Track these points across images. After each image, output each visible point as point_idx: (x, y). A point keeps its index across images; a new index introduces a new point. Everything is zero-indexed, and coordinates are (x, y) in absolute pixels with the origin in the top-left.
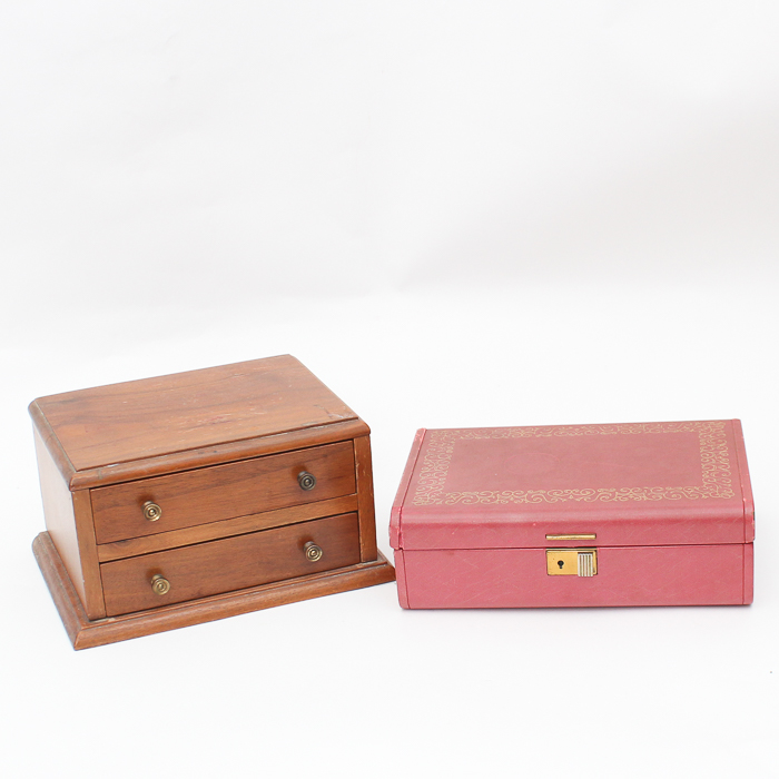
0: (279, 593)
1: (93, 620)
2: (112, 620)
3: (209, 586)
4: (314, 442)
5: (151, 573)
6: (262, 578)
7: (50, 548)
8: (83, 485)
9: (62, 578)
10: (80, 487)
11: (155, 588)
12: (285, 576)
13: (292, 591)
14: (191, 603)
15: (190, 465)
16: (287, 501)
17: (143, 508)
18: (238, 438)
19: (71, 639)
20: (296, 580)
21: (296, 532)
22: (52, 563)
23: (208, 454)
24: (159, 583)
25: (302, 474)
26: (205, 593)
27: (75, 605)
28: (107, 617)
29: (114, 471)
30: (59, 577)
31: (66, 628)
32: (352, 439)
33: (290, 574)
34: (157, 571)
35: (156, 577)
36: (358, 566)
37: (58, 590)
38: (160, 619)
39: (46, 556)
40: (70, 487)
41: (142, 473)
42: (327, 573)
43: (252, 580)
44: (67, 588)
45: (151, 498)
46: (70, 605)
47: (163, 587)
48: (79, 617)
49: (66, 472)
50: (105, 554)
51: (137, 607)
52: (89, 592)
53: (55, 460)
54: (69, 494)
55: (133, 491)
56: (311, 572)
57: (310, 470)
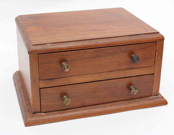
0: (117, 107)
1: (34, 113)
2: (43, 114)
3: (88, 102)
4: (140, 41)
5: (63, 94)
6: (110, 100)
7: (20, 78)
8: (35, 52)
9: (23, 92)
10: (33, 53)
11: (64, 102)
12: (120, 99)
13: (122, 106)
14: (79, 109)
15: (85, 47)
16: (125, 67)
17: (62, 65)
18: (106, 37)
19: (24, 121)
20: (124, 102)
21: (127, 81)
22: (20, 84)
23: (93, 43)
24: (66, 100)
25: (133, 55)
26: (85, 104)
27: (27, 105)
28: (41, 112)
29: (50, 47)
30: (22, 91)
31: (23, 115)
32: (156, 42)
33: (122, 99)
34: (66, 94)
35: (65, 97)
36: (151, 97)
37: (21, 97)
38: (64, 115)
39: (18, 81)
40: (29, 53)
41: (63, 49)
42: (137, 100)
43: (106, 100)
44: (25, 96)
45: (65, 61)
46: (25, 105)
47: (68, 102)
48: (29, 111)
49: (28, 46)
50: (42, 85)
51: (55, 109)
52: (34, 101)
53: (24, 41)
54: (28, 56)
55: (58, 57)
56: (131, 99)
57: (136, 54)
